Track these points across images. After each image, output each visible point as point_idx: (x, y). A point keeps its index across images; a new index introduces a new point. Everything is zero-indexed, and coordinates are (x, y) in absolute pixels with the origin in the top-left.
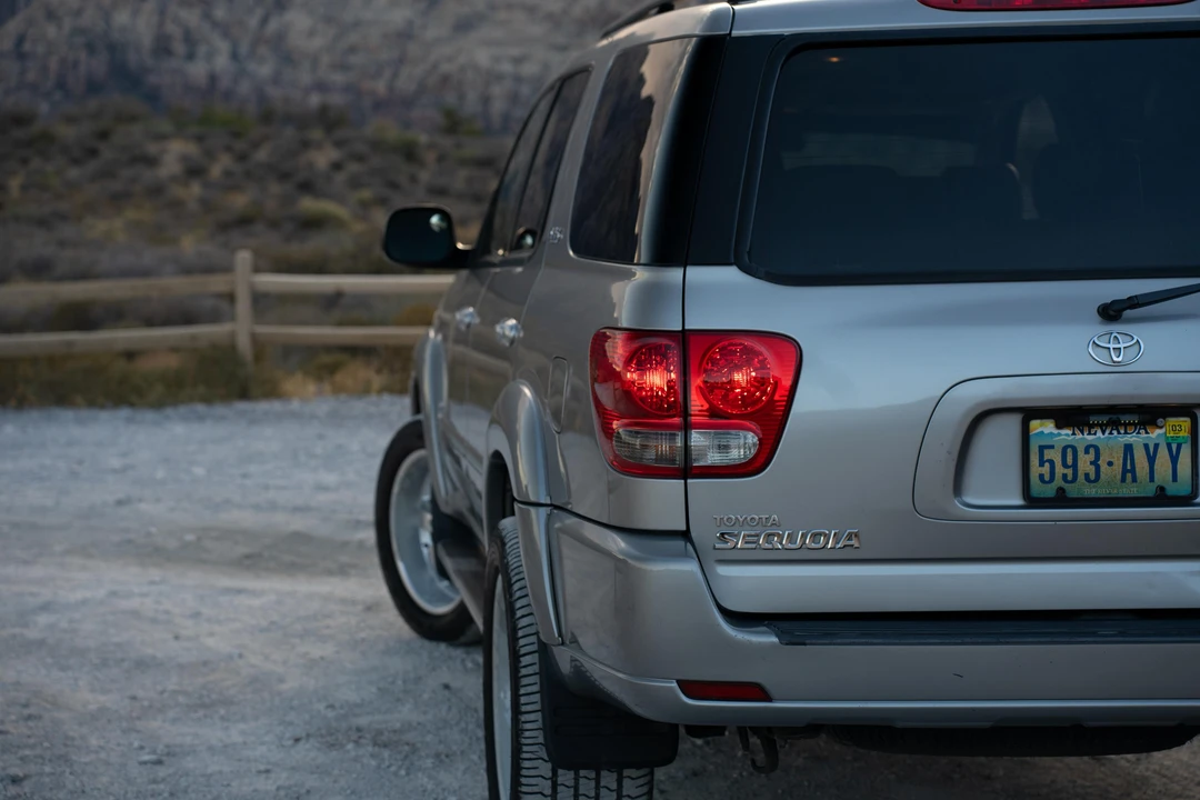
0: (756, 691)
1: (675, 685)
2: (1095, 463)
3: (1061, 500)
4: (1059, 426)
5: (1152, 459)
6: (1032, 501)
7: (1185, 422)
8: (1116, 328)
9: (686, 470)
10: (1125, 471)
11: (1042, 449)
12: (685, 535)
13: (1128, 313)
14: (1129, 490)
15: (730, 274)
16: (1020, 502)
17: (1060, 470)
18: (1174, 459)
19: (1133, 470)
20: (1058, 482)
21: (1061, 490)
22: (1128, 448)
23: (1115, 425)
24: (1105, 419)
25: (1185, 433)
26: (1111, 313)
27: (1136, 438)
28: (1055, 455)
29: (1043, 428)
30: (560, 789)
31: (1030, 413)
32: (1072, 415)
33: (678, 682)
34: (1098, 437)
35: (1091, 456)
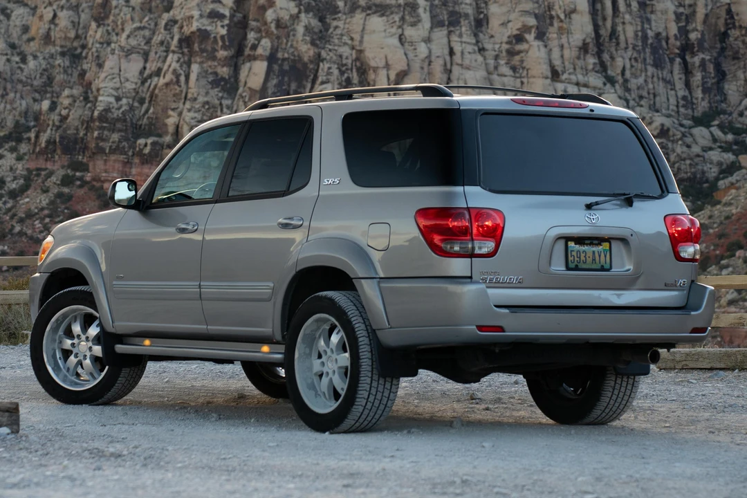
0: (501, 329)
1: (475, 327)
2: (585, 257)
3: (577, 269)
4: (575, 244)
5: (600, 256)
6: (568, 268)
7: (607, 244)
8: (592, 212)
9: (472, 255)
10: (593, 260)
11: (571, 251)
12: (471, 277)
13: (595, 207)
14: (594, 266)
15: (477, 189)
16: (564, 269)
17: (576, 259)
18: (605, 256)
19: (595, 260)
20: (576, 263)
21: (577, 266)
22: (594, 252)
23: (591, 244)
24: (589, 242)
25: (608, 248)
26: (589, 207)
27: (595, 249)
28: (574, 253)
29: (571, 244)
30: (373, 381)
31: (567, 239)
32: (580, 240)
33: (477, 326)
34: (585, 248)
35: (584, 255)
